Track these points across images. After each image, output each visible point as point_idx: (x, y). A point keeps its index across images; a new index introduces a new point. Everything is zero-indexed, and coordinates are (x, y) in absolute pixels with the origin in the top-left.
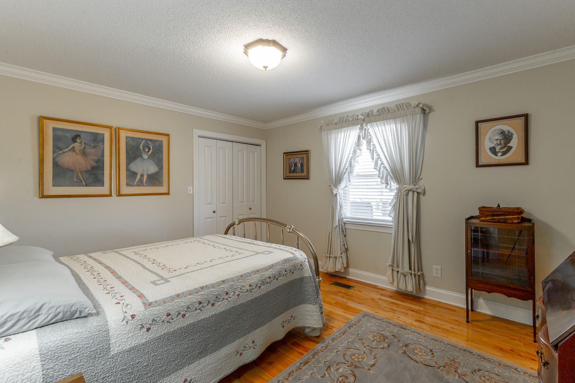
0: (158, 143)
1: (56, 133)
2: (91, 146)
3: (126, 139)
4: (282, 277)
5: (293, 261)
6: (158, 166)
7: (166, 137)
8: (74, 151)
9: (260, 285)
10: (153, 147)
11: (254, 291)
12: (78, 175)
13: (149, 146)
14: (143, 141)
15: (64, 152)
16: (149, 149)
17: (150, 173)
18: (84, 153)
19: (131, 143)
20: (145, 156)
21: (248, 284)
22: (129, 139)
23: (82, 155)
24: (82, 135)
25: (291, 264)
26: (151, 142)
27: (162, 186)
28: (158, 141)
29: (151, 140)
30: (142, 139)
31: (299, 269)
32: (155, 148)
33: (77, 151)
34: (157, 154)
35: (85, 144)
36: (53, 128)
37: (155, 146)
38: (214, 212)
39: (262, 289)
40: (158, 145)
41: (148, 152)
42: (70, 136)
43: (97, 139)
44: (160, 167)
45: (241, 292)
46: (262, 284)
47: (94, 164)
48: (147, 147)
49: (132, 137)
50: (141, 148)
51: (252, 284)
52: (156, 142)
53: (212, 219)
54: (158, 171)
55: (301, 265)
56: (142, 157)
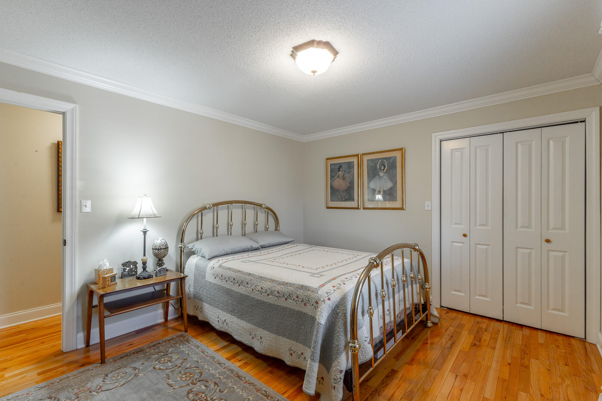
0: (392, 160)
1: (332, 167)
2: (347, 172)
3: (367, 161)
4: (292, 301)
5: (309, 293)
6: (393, 182)
7: (400, 152)
8: (339, 177)
9: (269, 293)
10: (387, 165)
11: (263, 294)
12: (341, 194)
13: (384, 164)
14: (379, 161)
15: (335, 179)
16: (385, 167)
17: (385, 189)
18: (344, 178)
19: (370, 164)
20: (381, 174)
21: (261, 286)
22: (369, 161)
23: (343, 179)
24: (343, 165)
25: (306, 294)
26: (386, 160)
27: (396, 201)
28: (391, 157)
29: (385, 159)
30: (379, 159)
31: (313, 305)
32: (389, 164)
33: (340, 177)
34: (391, 170)
35: (344, 171)
36: (330, 164)
37: (390, 163)
38: (465, 235)
39: (269, 298)
40: (392, 161)
41: (384, 169)
42: (337, 167)
43: (350, 165)
44: (394, 182)
45: (255, 289)
46: (270, 293)
47: (348, 185)
48: (383, 165)
49: (371, 159)
50: (378, 167)
51: (263, 288)
52: (390, 159)
53: (463, 244)
54: (392, 187)
55: (317, 303)
56: (379, 175)
